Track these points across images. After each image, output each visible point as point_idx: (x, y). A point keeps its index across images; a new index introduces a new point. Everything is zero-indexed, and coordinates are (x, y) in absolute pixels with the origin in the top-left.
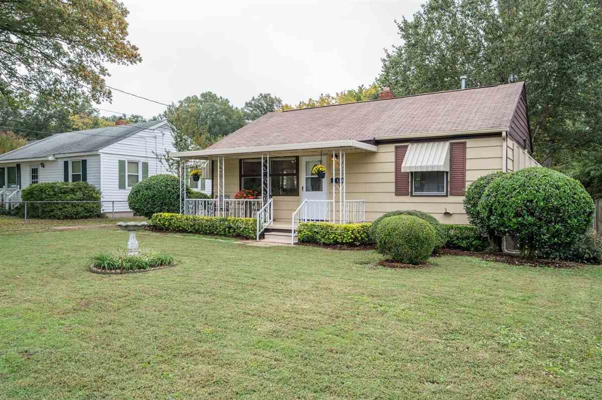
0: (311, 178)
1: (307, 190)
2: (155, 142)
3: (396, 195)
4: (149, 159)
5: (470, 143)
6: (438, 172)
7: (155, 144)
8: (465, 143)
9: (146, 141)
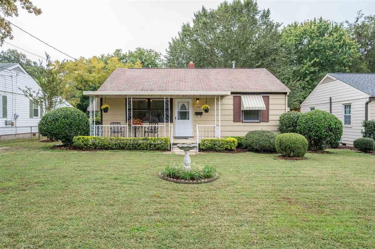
0: (180, 112)
1: (178, 119)
2: (11, 80)
3: (234, 122)
4: (8, 93)
5: (271, 96)
6: (255, 111)
7: (11, 82)
8: (268, 97)
9: (5, 79)
